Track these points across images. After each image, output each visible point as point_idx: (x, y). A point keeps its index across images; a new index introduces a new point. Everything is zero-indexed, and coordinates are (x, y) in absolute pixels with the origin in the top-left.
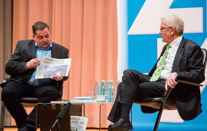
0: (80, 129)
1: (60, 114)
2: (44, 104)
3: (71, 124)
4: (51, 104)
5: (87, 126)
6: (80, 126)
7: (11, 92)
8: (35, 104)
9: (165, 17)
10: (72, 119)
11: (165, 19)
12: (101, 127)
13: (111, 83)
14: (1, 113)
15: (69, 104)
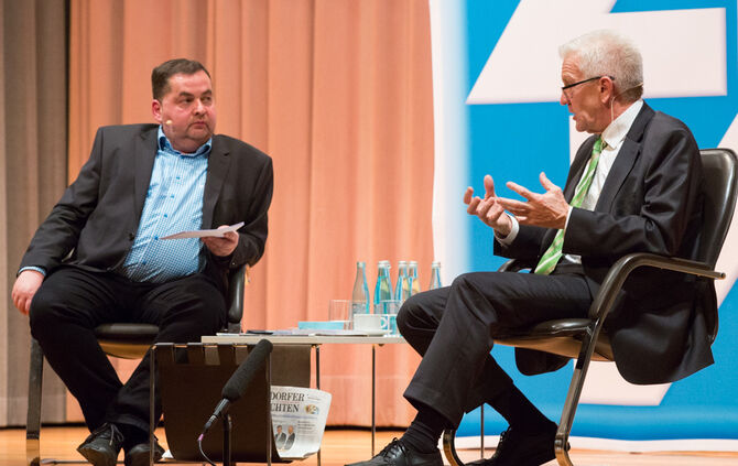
0: (304, 432)
1: (233, 382)
2: (177, 346)
3: (272, 413)
4: (203, 348)
5: (328, 420)
6: (302, 420)
7: (64, 306)
8: (148, 347)
9: (573, 47)
10: (275, 396)
11: (575, 52)
12: (378, 423)
13: (411, 270)
14: (31, 378)
15: (266, 346)
